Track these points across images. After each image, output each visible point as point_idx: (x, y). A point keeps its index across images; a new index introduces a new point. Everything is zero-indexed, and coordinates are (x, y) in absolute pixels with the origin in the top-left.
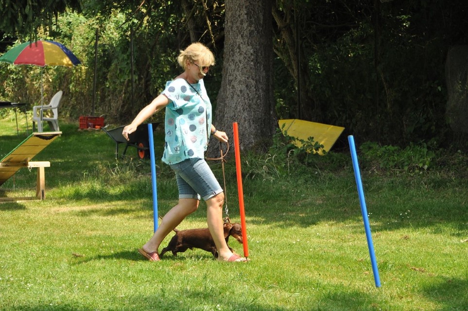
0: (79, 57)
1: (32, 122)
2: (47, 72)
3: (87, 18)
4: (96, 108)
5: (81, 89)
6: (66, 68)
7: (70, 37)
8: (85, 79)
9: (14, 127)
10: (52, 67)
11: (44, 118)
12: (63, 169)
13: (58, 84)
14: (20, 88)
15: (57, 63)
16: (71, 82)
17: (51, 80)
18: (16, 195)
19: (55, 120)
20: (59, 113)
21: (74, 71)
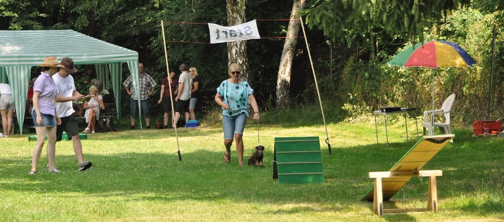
0: (474, 57)
1: (422, 128)
2: (439, 74)
3: (483, 14)
4: (492, 112)
5: (476, 91)
6: (459, 69)
7: (464, 36)
8: (480, 81)
9: (404, 133)
10: (444, 69)
11: (436, 123)
12: (456, 179)
13: (450, 87)
14: (410, 92)
15: (449, 65)
16: (465, 84)
17: (443, 83)
18: (407, 206)
19: (446, 126)
20: (452, 117)
21: (468, 72)
